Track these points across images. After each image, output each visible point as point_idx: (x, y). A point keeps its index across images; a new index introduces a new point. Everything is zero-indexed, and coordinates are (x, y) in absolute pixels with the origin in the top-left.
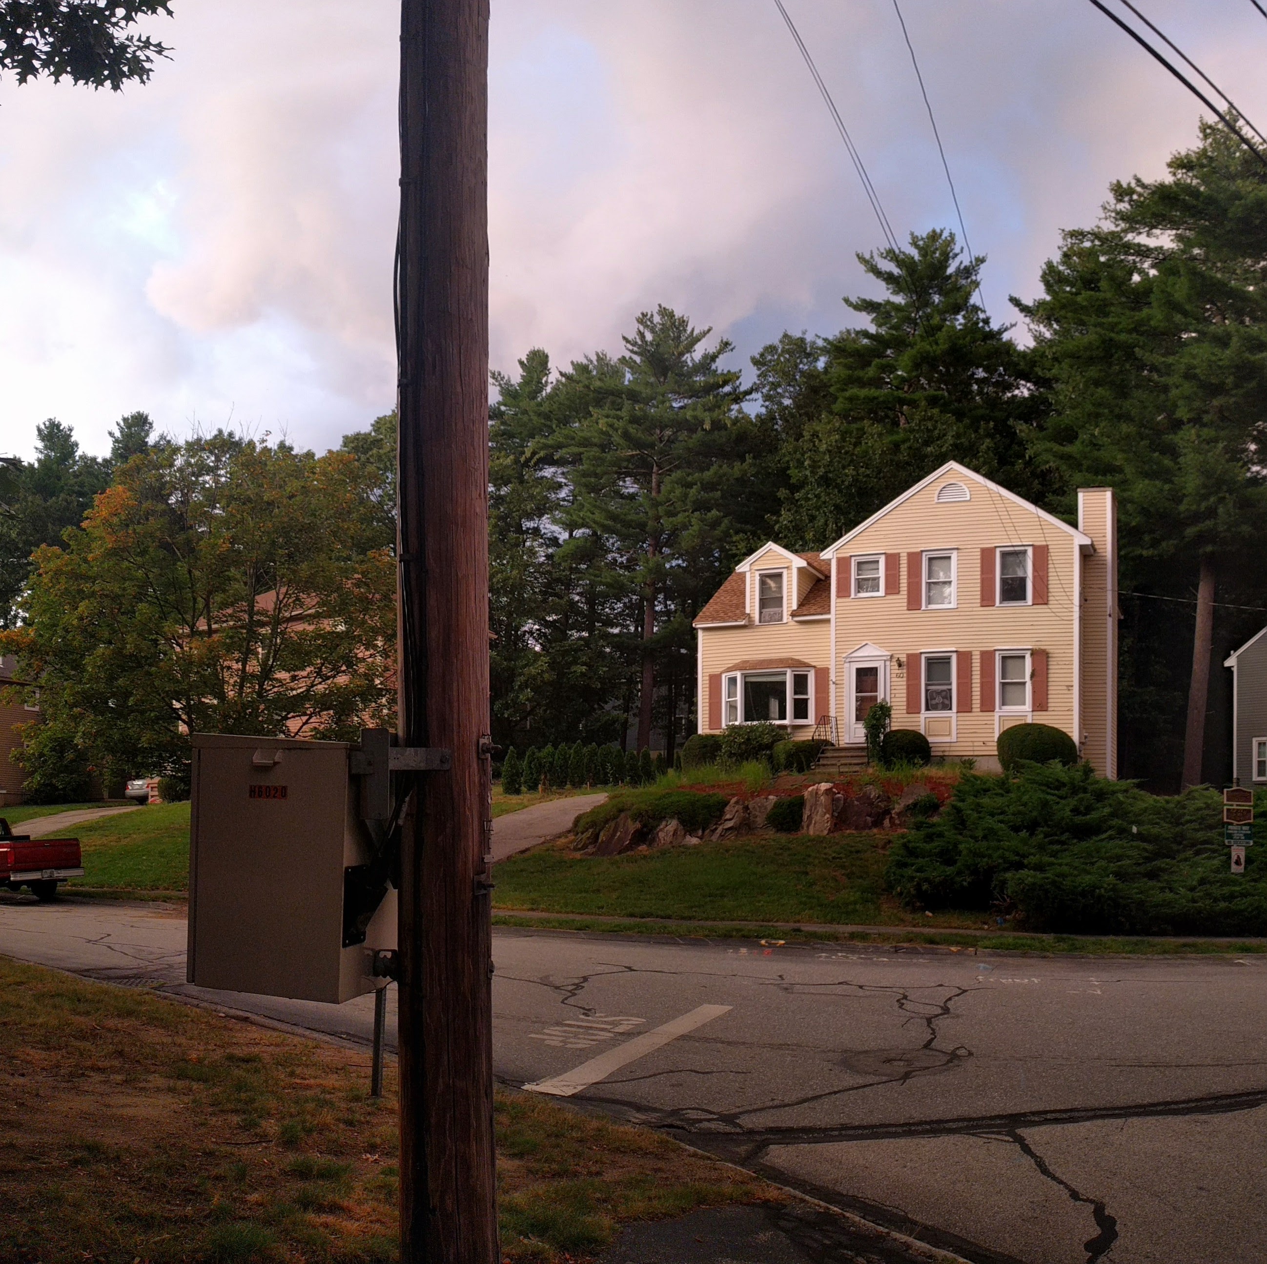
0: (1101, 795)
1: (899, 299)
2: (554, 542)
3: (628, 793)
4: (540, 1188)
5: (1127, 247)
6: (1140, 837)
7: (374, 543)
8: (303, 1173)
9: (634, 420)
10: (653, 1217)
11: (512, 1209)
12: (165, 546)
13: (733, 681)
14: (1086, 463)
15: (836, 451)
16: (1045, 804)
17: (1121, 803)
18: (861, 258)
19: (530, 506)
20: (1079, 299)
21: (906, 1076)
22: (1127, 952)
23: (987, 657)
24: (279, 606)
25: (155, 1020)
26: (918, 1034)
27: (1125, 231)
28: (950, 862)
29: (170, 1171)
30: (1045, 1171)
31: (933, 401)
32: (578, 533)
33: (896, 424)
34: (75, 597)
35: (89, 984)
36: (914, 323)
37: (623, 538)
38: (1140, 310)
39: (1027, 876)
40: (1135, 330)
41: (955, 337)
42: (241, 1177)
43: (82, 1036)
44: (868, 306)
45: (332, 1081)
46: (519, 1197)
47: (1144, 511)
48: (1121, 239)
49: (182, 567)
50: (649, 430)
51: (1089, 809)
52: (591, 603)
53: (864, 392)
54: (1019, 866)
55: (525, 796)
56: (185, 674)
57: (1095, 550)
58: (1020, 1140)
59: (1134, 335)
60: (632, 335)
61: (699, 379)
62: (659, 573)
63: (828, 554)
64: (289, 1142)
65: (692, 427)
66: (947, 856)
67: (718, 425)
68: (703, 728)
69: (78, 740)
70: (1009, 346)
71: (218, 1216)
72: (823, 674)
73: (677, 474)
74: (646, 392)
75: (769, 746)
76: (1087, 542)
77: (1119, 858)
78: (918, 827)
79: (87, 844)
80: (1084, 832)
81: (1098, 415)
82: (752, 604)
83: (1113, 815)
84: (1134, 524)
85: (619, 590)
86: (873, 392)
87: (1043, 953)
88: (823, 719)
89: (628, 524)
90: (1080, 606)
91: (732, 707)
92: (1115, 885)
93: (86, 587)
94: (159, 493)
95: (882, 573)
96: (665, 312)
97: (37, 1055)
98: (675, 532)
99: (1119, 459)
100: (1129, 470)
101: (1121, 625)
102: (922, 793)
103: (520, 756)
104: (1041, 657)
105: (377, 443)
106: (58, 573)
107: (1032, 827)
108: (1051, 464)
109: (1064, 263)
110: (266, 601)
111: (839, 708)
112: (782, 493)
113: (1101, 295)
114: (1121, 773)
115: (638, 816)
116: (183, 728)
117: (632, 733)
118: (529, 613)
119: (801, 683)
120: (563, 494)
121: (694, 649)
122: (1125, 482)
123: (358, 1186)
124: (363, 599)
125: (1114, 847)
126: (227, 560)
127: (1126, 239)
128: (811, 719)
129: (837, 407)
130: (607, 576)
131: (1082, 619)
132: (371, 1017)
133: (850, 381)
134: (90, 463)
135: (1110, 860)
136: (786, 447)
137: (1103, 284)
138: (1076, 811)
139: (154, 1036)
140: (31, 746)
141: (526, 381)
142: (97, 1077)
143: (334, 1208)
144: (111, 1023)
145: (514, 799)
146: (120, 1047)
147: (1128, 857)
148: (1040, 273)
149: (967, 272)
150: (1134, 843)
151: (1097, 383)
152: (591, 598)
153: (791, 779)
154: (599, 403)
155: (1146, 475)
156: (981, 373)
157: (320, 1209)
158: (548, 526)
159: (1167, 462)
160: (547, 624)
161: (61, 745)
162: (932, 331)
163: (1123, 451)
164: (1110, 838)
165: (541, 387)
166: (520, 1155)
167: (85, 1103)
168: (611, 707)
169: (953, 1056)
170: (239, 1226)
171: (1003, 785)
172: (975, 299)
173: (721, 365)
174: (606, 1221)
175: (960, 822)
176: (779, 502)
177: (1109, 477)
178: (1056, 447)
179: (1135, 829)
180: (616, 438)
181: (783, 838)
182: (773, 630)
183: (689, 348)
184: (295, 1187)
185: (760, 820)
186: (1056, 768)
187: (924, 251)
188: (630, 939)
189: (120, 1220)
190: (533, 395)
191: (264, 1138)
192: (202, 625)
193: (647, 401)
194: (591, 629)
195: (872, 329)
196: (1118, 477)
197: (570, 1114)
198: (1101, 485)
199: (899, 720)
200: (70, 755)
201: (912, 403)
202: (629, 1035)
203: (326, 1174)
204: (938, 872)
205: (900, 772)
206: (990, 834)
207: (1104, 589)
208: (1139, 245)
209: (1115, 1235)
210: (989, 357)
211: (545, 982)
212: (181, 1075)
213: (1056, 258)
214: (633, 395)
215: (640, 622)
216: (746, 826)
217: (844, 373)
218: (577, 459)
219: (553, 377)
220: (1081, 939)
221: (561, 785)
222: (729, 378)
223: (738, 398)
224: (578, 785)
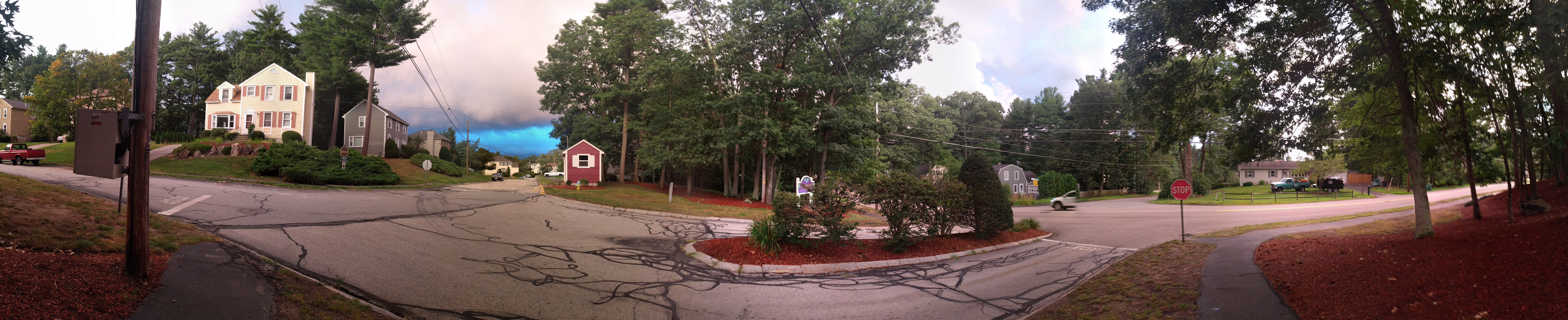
0: (308, 149)
1: (262, 22)
2: (170, 80)
3: (187, 144)
5: (320, 10)
6: (317, 160)
7: (125, 78)
9: (192, 50)
10: (190, 243)
12: (70, 76)
13: (214, 117)
14: (308, 65)
15: (244, 60)
16: (293, 151)
17: (313, 151)
18: (253, 11)
19: (164, 71)
20: (308, 24)
21: (256, 214)
22: (314, 189)
23: (280, 113)
24: (98, 93)
26: (259, 205)
28: (268, 164)
30: (290, 238)
31: (270, 48)
32: (176, 78)
33: (260, 54)
34: (46, 89)
36: (266, 28)
37: (188, 80)
38: (323, 27)
39: (288, 168)
40: (322, 32)
41: (276, 32)
44: (254, 23)
47: (323, 79)
49: (73, 82)
50: (196, 53)
51: (304, 153)
52: (179, 96)
53: (252, 45)
54: (286, 166)
55: (161, 145)
56: (74, 109)
57: (310, 87)
58: (284, 230)
59: (322, 34)
60: (192, 29)
61: (209, 40)
62: (197, 89)
63: (241, 85)
65: (207, 52)
66: (268, 163)
67: (213, 52)
68: (206, 128)
69: (45, 125)
70: (290, 35)
72: (238, 116)
73: (203, 64)
74: (195, 43)
75: (223, 134)
76: (308, 85)
77: (311, 165)
78: (260, 155)
79: (48, 151)
80: (303, 158)
81: (311, 53)
82: (220, 97)
83: (310, 154)
84: (320, 80)
85: (187, 93)
86: (254, 45)
87: (291, 188)
88: (237, 127)
89: (189, 76)
90: (305, 101)
91: (214, 124)
92: (310, 172)
93: (49, 86)
94: (68, 64)
95: (254, 91)
96: (201, 23)
98: (201, 79)
99: (317, 65)
100: (319, 67)
101: (315, 108)
102: (262, 147)
103: (160, 135)
104: (294, 114)
105: (125, 53)
106: (42, 82)
107: (290, 156)
108: (299, 65)
109: (304, 14)
110: (95, 91)
111: (242, 124)
112: (230, 70)
113: (314, 23)
114: (313, 144)
115: (190, 149)
116: (73, 122)
117: (189, 129)
118: (163, 98)
119: (232, 118)
120: (173, 68)
121: (205, 109)
122: (318, 70)
123: (115, 233)
124: (121, 92)
125: (311, 162)
126: (85, 81)
128: (234, 127)
129: (245, 49)
130: (183, 90)
131: (305, 105)
133: (249, 42)
134: (50, 56)
135: (309, 165)
136: (231, 58)
137: (314, 20)
138: (301, 153)
140: (33, 126)
141: (165, 40)
143: (109, 237)
145: (157, 145)
147: (314, 165)
149: (280, 16)
150: (314, 162)
151: (312, 45)
152: (179, 95)
153: (228, 142)
154: (183, 46)
155: (324, 69)
156: (282, 42)
158: (169, 76)
159: (329, 65)
160: (168, 101)
161: (42, 127)
162: (270, 30)
163: (318, 63)
164: (309, 160)
165: (169, 41)
166: (156, 228)
168: (184, 123)
169: (268, 210)
171: (283, 145)
172: (282, 22)
173: (215, 37)
174: (177, 244)
175: (271, 154)
176: (229, 72)
177: (314, 68)
178: (301, 61)
179: (314, 159)
180: (187, 54)
181: (226, 157)
182: (225, 104)
183: (207, 32)
185: (220, 152)
186: (296, 142)
187: (269, 10)
188: (186, 179)
190: (167, 43)
192: (78, 97)
193: (195, 45)
194: (179, 103)
195: (255, 29)
196: (316, 68)
197: (169, 219)
198: (312, 71)
199: (257, 128)
200: (43, 129)
201: (264, 48)
202: (185, 201)
204: (265, 166)
205: (257, 141)
206: (279, 157)
207: (311, 96)
208: (323, 10)
209: (306, 254)
210: (285, 37)
211: (164, 188)
213: (303, 12)
214: (192, 44)
215: (192, 102)
216: (216, 153)
217: (247, 40)
218: (177, 60)
219: (172, 39)
220: (301, 185)
221: (170, 142)
222: (217, 40)
223: (219, 45)
224: (175, 142)
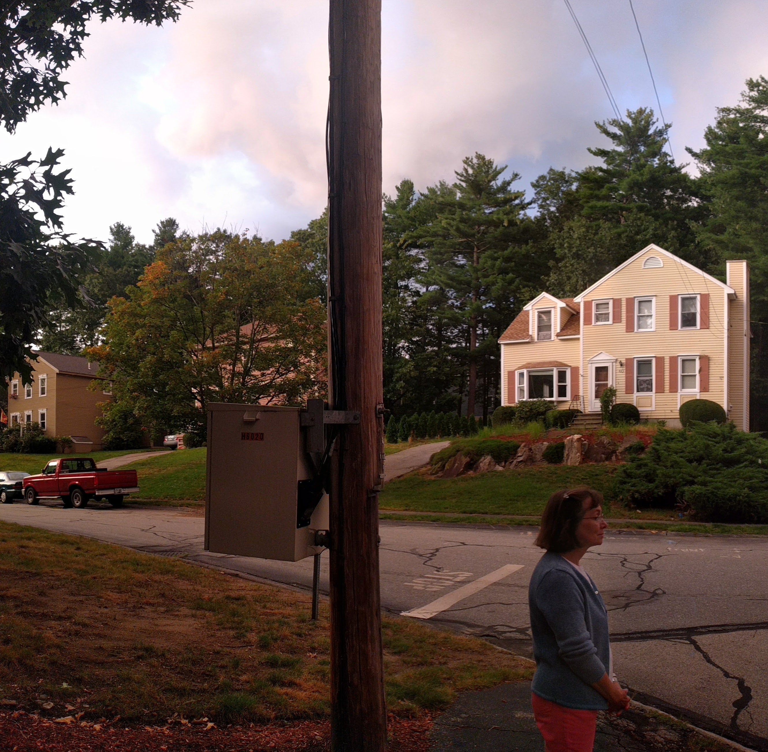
0: (740, 442)
1: (620, 149)
2: (417, 293)
3: (462, 441)
4: (411, 671)
5: (756, 118)
6: (763, 465)
7: (310, 295)
8: (273, 664)
9: (463, 220)
10: (478, 688)
11: (394, 684)
12: (186, 297)
13: (522, 375)
14: (731, 245)
15: (583, 238)
16: (707, 447)
17: (752, 446)
18: (598, 125)
19: (403, 272)
20: (727, 149)
21: (627, 606)
22: (755, 534)
23: (673, 360)
24: (254, 333)
25: (182, 576)
26: (633, 581)
27: (755, 108)
28: (651, 481)
29: (194, 663)
30: (709, 661)
31: (641, 209)
32: (431, 288)
33: (619, 222)
34: (133, 328)
35: (143, 555)
36: (629, 163)
37: (458, 291)
38: (764, 155)
39: (697, 489)
40: (760, 167)
41: (653, 171)
42: (236, 665)
43: (140, 585)
44: (602, 153)
45: (288, 610)
46: (398, 677)
47: (766, 274)
48: (752, 113)
49: (197, 310)
50: (472, 227)
51: (733, 450)
52: (439, 330)
53: (600, 204)
54: (692, 483)
55: (400, 444)
56: (199, 372)
57: (737, 297)
58: (694, 643)
59: (760, 170)
60: (460, 171)
61: (500, 196)
62: (479, 311)
63: (579, 299)
64: (264, 646)
65: (498, 224)
66: (650, 478)
67: (512, 223)
68: (504, 403)
69: (136, 412)
70: (686, 176)
71: (223, 689)
72: (575, 371)
73: (489, 253)
74: (469, 204)
75: (544, 413)
76: (732, 292)
77: (751, 478)
78: (633, 460)
79: (141, 473)
80: (729, 463)
81: (738, 217)
82: (533, 329)
83: (747, 453)
84: (759, 281)
85: (455, 322)
86: (605, 203)
87: (706, 534)
88: (576, 397)
89: (460, 282)
90: (728, 330)
91: (522, 390)
92: (748, 494)
93: (140, 321)
94: (183, 265)
95: (611, 310)
96: (480, 157)
97: (114, 596)
98: (488, 287)
99: (751, 243)
100: (757, 250)
101: (752, 341)
102: (635, 441)
103: (397, 420)
104: (705, 360)
105: (311, 235)
106: (123, 313)
107: (700, 460)
108: (711, 246)
109: (718, 127)
110: (246, 329)
111: (585, 391)
112: (551, 263)
113: (740, 146)
114: (752, 428)
115: (468, 454)
116: (198, 404)
117: (464, 406)
118: (402, 336)
119: (562, 376)
120: (422, 265)
121: (499, 356)
122: (754, 256)
123: (305, 671)
124: (303, 328)
125: (748, 471)
126: (222, 306)
127: (755, 113)
128: (568, 397)
129: (584, 212)
130: (448, 313)
131: (729, 337)
132: (311, 574)
133: (591, 197)
134: (141, 248)
135: (745, 479)
136: (553, 236)
137: (741, 140)
138: (725, 450)
139: (183, 585)
140: (108, 416)
141: (400, 199)
142: (149, 609)
143: (291, 684)
144: (157, 577)
145: (393, 446)
146: (162, 592)
147: (756, 477)
148: (704, 133)
149: (660, 133)
150: (760, 469)
151: (738, 198)
152: (439, 326)
153: (556, 432)
154: (441, 211)
155: (767, 252)
156: (669, 193)
157: (283, 684)
158: (413, 284)
160: (413, 343)
161: (126, 415)
162: (640, 167)
163: (754, 239)
164: (746, 466)
165: (409, 202)
166: (399, 653)
167: (143, 624)
168: (452, 391)
169: (654, 594)
170: (236, 694)
171: (682, 435)
172: (666, 149)
173: (514, 188)
174: (450, 690)
175: (657, 458)
176: (549, 269)
177: (745, 254)
178: (714, 236)
179: (760, 461)
180: (452, 231)
181: (552, 467)
182: (545, 345)
183: (494, 178)
184: (267, 672)
185: (539, 457)
186: (714, 425)
187: (635, 121)
188: (463, 527)
189: (166, 691)
190: (404, 207)
191: (249, 644)
192: (209, 344)
193: (470, 209)
194: (439, 345)
195: (605, 166)
196: (750, 254)
197: (429, 629)
198: (740, 259)
199: (621, 398)
200: (130, 421)
201: (629, 210)
202: (463, 583)
203: (286, 664)
204: (644, 487)
205: (621, 429)
206: (675, 464)
207: (742, 320)
208: (763, 116)
209: (750, 698)
210: (674, 182)
211: (413, 552)
212: (199, 608)
213: (714, 124)
214: (462, 206)
215: (468, 340)
216: (530, 460)
217: (588, 192)
218: (430, 245)
219: (416, 196)
220: (729, 526)
221: (423, 437)
222: (519, 195)
223: (523, 207)
224: (432, 436)
